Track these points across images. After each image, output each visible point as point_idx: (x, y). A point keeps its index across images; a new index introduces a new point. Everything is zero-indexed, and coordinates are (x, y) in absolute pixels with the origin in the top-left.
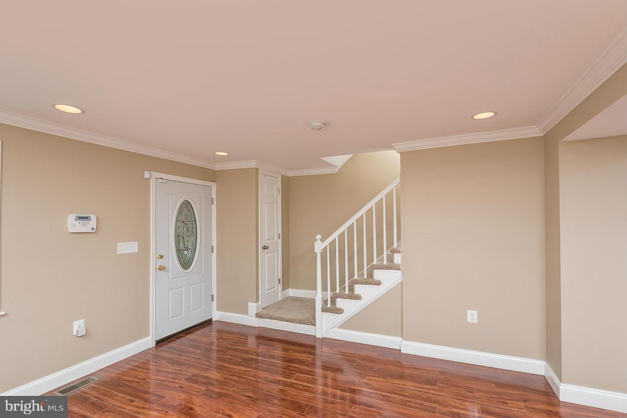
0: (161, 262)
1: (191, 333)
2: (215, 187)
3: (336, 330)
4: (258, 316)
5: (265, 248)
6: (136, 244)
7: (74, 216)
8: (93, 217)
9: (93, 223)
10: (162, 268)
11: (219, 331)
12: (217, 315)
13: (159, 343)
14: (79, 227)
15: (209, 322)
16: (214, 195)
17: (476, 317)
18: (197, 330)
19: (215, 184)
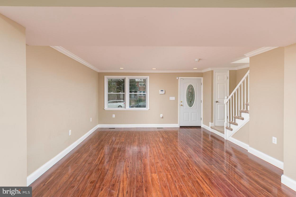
0: (181, 104)
1: (192, 128)
2: (203, 79)
3: (231, 137)
4: (211, 128)
5: (217, 102)
6: (174, 98)
7: (160, 90)
8: (164, 90)
9: (164, 92)
10: (182, 105)
11: (203, 132)
12: (203, 126)
13: (181, 127)
14: (161, 93)
15: (199, 127)
16: (202, 82)
17: (276, 141)
18: (194, 128)
19: (203, 78)
